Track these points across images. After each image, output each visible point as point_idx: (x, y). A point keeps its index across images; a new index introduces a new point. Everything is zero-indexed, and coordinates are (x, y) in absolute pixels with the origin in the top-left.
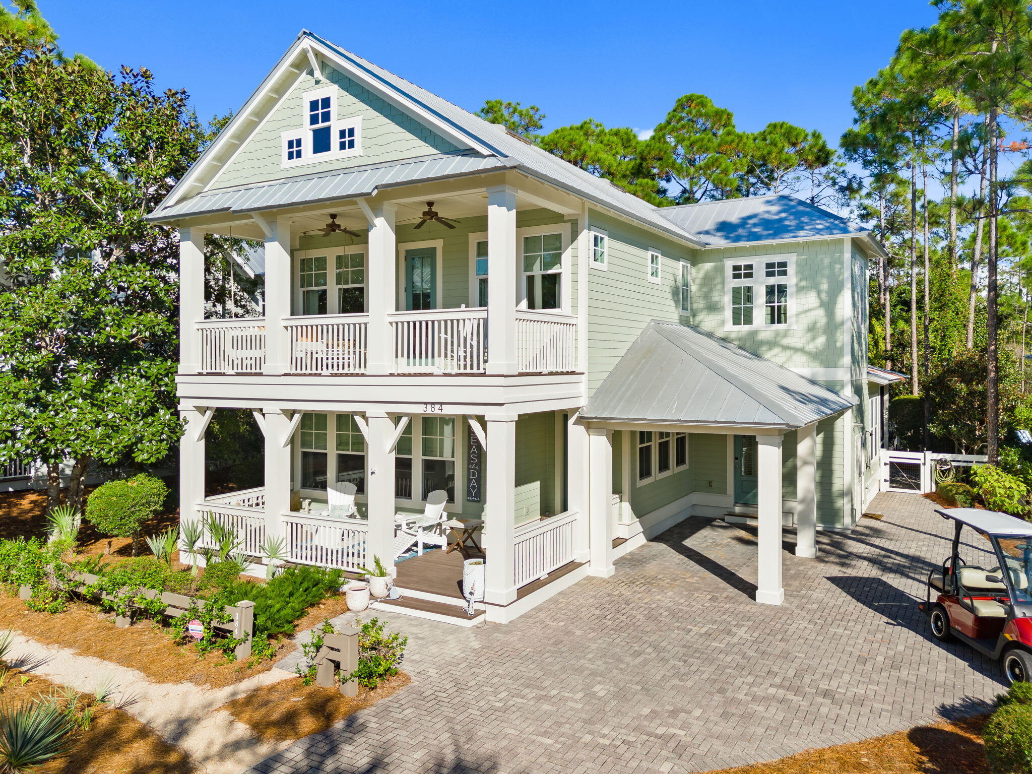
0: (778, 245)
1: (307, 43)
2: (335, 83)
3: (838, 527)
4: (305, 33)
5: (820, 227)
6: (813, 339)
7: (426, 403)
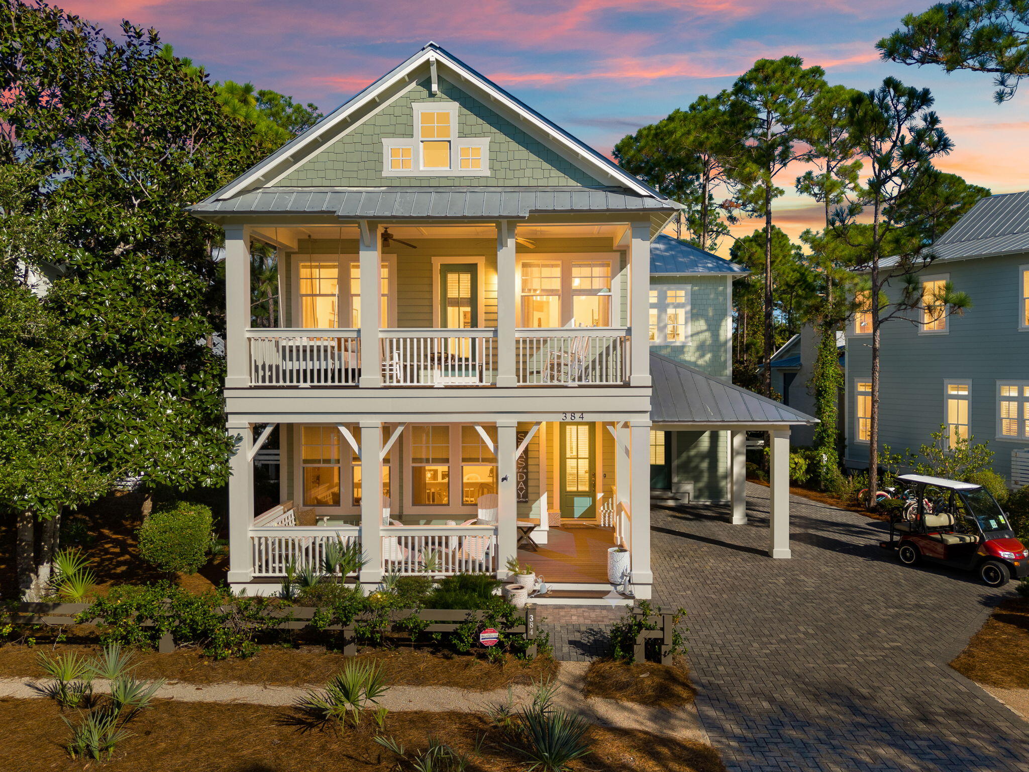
0: (681, 277)
1: (432, 55)
2: (455, 100)
3: (723, 501)
4: (431, 45)
5: (710, 265)
6: (702, 356)
7: (564, 413)
